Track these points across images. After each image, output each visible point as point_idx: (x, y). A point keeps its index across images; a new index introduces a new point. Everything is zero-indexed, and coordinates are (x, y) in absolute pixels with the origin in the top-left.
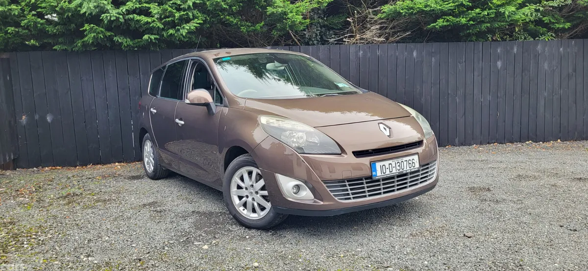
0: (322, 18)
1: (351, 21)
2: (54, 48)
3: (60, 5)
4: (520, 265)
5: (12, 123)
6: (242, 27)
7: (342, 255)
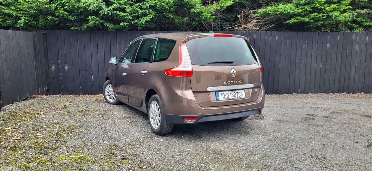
0: (222, 15)
1: (240, 17)
2: (71, 29)
3: (77, 5)
4: (325, 157)
5: (47, 69)
6: (176, 20)
7: (232, 148)
